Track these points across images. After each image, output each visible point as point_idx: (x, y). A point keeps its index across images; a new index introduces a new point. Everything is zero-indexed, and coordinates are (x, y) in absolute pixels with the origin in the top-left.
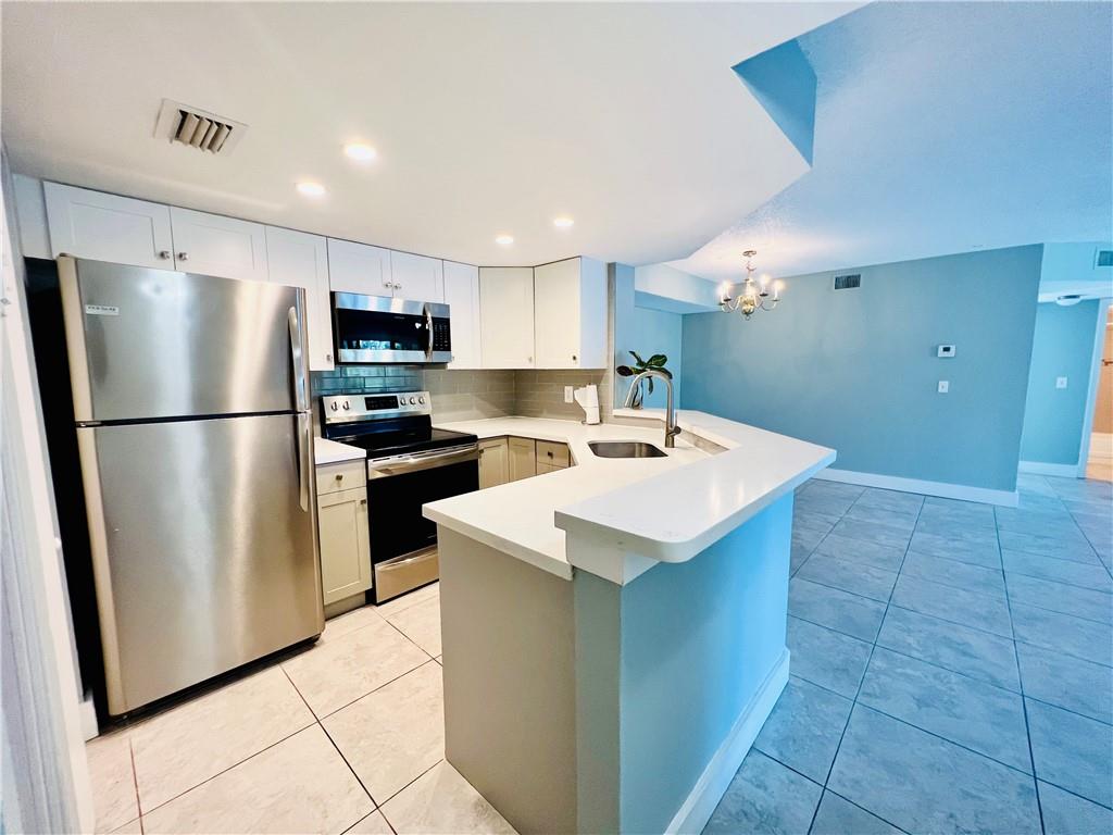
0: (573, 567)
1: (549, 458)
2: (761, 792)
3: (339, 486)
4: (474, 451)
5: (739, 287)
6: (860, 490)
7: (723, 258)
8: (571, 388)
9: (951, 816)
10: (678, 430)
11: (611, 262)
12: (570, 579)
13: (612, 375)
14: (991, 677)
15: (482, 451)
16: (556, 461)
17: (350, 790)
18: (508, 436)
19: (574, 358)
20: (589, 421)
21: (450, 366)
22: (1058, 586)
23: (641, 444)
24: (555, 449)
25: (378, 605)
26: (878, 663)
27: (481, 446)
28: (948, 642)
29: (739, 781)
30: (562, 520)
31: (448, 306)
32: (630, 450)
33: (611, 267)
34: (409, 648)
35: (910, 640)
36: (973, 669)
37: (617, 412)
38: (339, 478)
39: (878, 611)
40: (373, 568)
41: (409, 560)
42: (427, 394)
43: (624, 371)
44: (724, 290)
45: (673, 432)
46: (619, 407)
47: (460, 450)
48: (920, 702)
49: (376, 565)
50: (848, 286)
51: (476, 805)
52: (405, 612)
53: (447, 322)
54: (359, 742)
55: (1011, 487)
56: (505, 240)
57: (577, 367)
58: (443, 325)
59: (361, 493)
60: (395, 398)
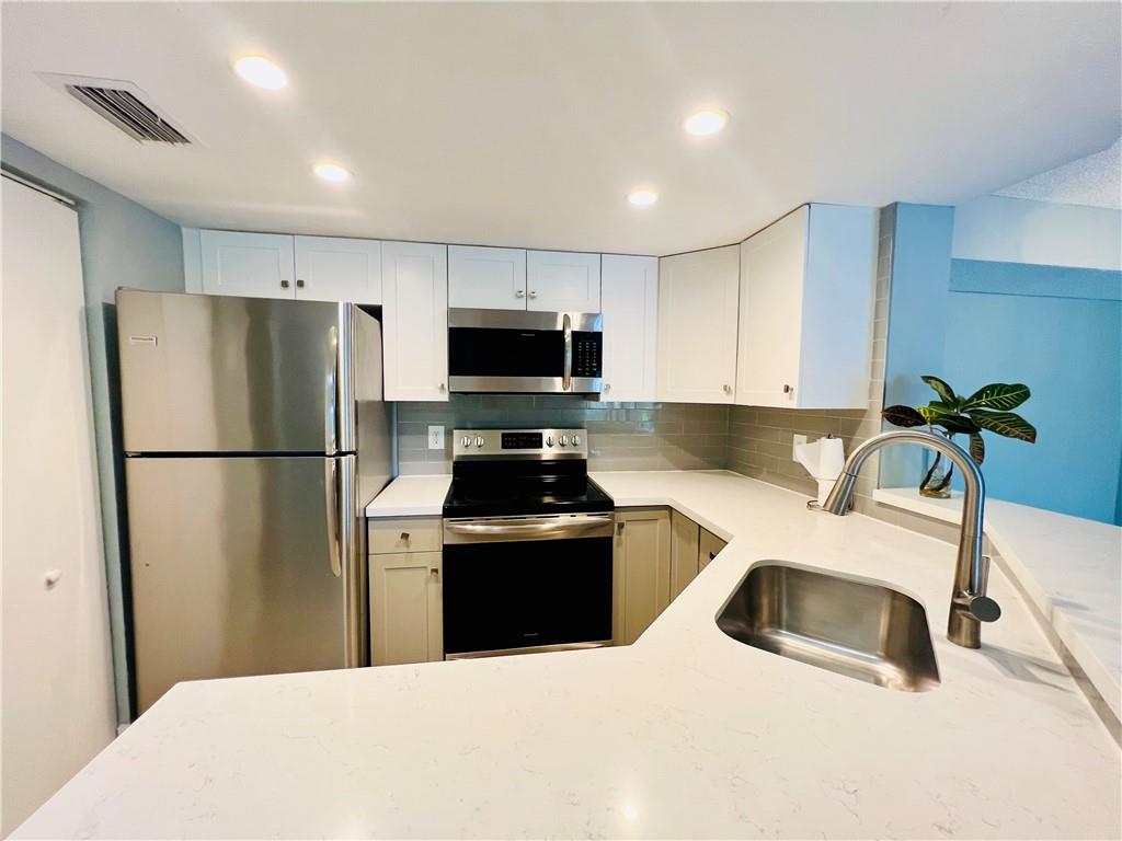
3: (408, 546)
4: (607, 524)
8: (803, 438)
11: (886, 203)
13: (877, 418)
15: (622, 526)
18: (669, 509)
19: (787, 389)
27: (622, 517)
33: (888, 216)
38: (405, 536)
42: (584, 433)
43: (901, 416)
53: (597, 338)
57: (793, 404)
58: (592, 344)
59: (437, 560)
60: (536, 435)
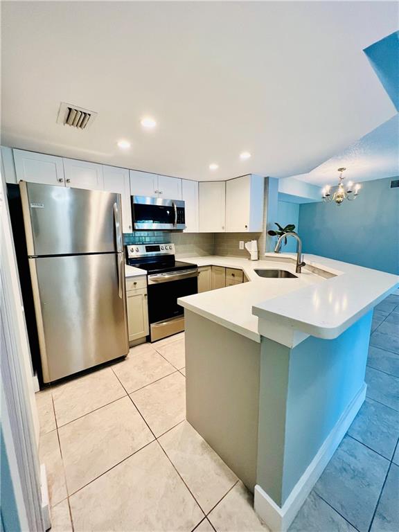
0: (261, 336)
1: (232, 277)
2: (353, 459)
3: (135, 287)
4: (195, 272)
5: (335, 189)
7: (327, 173)
8: (243, 242)
10: (304, 264)
11: (266, 176)
12: (259, 341)
13: (265, 235)
15: (199, 273)
16: (236, 278)
18: (211, 266)
19: (246, 227)
20: (252, 259)
21: (184, 231)
23: (281, 271)
24: (236, 272)
25: (152, 343)
27: (199, 270)
30: (256, 311)
31: (184, 202)
32: (275, 274)
33: (267, 179)
34: (167, 364)
37: (267, 254)
38: (135, 283)
40: (150, 326)
41: (165, 323)
42: (173, 244)
43: (271, 233)
44: (326, 190)
45: (300, 265)
46: (268, 252)
47: (188, 272)
49: (151, 324)
51: (202, 444)
52: (164, 347)
53: (183, 209)
54: (146, 406)
56: (214, 167)
57: (248, 231)
58: (181, 211)
59: (145, 291)
60: (159, 246)
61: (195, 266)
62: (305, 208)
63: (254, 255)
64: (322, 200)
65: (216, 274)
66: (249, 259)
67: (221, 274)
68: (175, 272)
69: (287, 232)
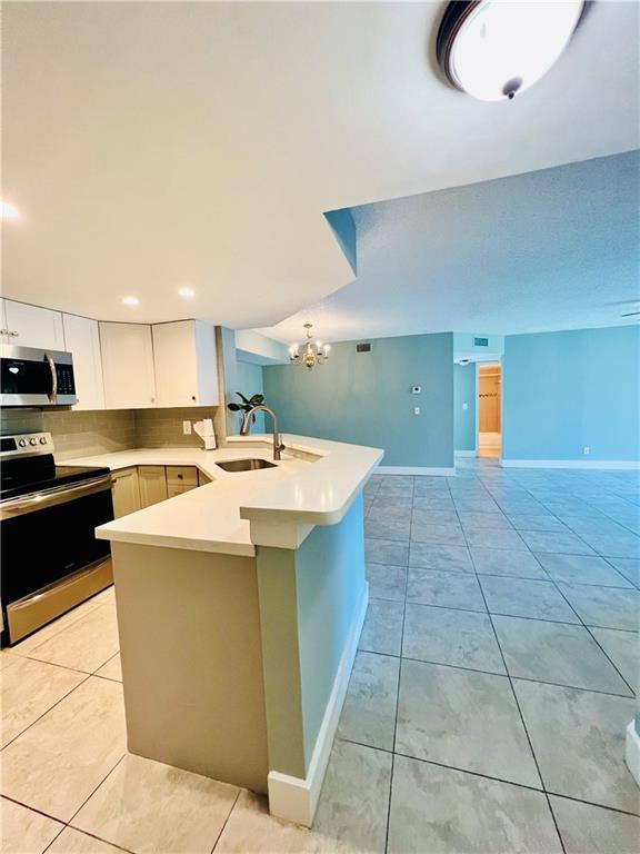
0: (256, 546)
1: (179, 479)
2: (367, 675)
4: (107, 482)
5: (303, 348)
6: (381, 477)
7: (292, 330)
8: (189, 423)
9: (460, 647)
10: (283, 447)
11: (217, 325)
12: (253, 555)
13: (223, 410)
14: (462, 568)
15: (115, 481)
16: (186, 481)
17: (29, 825)
18: (137, 466)
19: (194, 398)
20: (207, 447)
21: (74, 408)
22: (479, 514)
23: (254, 460)
24: (183, 472)
25: (12, 646)
26: (412, 577)
27: (114, 477)
28: (441, 556)
29: (355, 674)
30: (245, 513)
31: (71, 354)
32: (245, 466)
33: (218, 329)
34: (61, 674)
35: (425, 560)
36: (455, 567)
37: (229, 439)
39: (405, 548)
40: (4, 610)
41: (38, 597)
42: (49, 434)
43: (233, 407)
44: (293, 350)
45: (279, 449)
46: (231, 435)
47: (93, 482)
48: (436, 593)
49: (8, 607)
50: (364, 350)
51: (168, 775)
52: (47, 644)
53: (70, 368)
54: (26, 777)
55: (452, 466)
56: (130, 301)
57: (196, 405)
58: (66, 372)
60: (13, 440)
61: (106, 471)
62: (269, 371)
63: (210, 442)
64: (290, 362)
65: (147, 479)
66: (203, 448)
67: (158, 478)
68: (63, 487)
69: (255, 405)
